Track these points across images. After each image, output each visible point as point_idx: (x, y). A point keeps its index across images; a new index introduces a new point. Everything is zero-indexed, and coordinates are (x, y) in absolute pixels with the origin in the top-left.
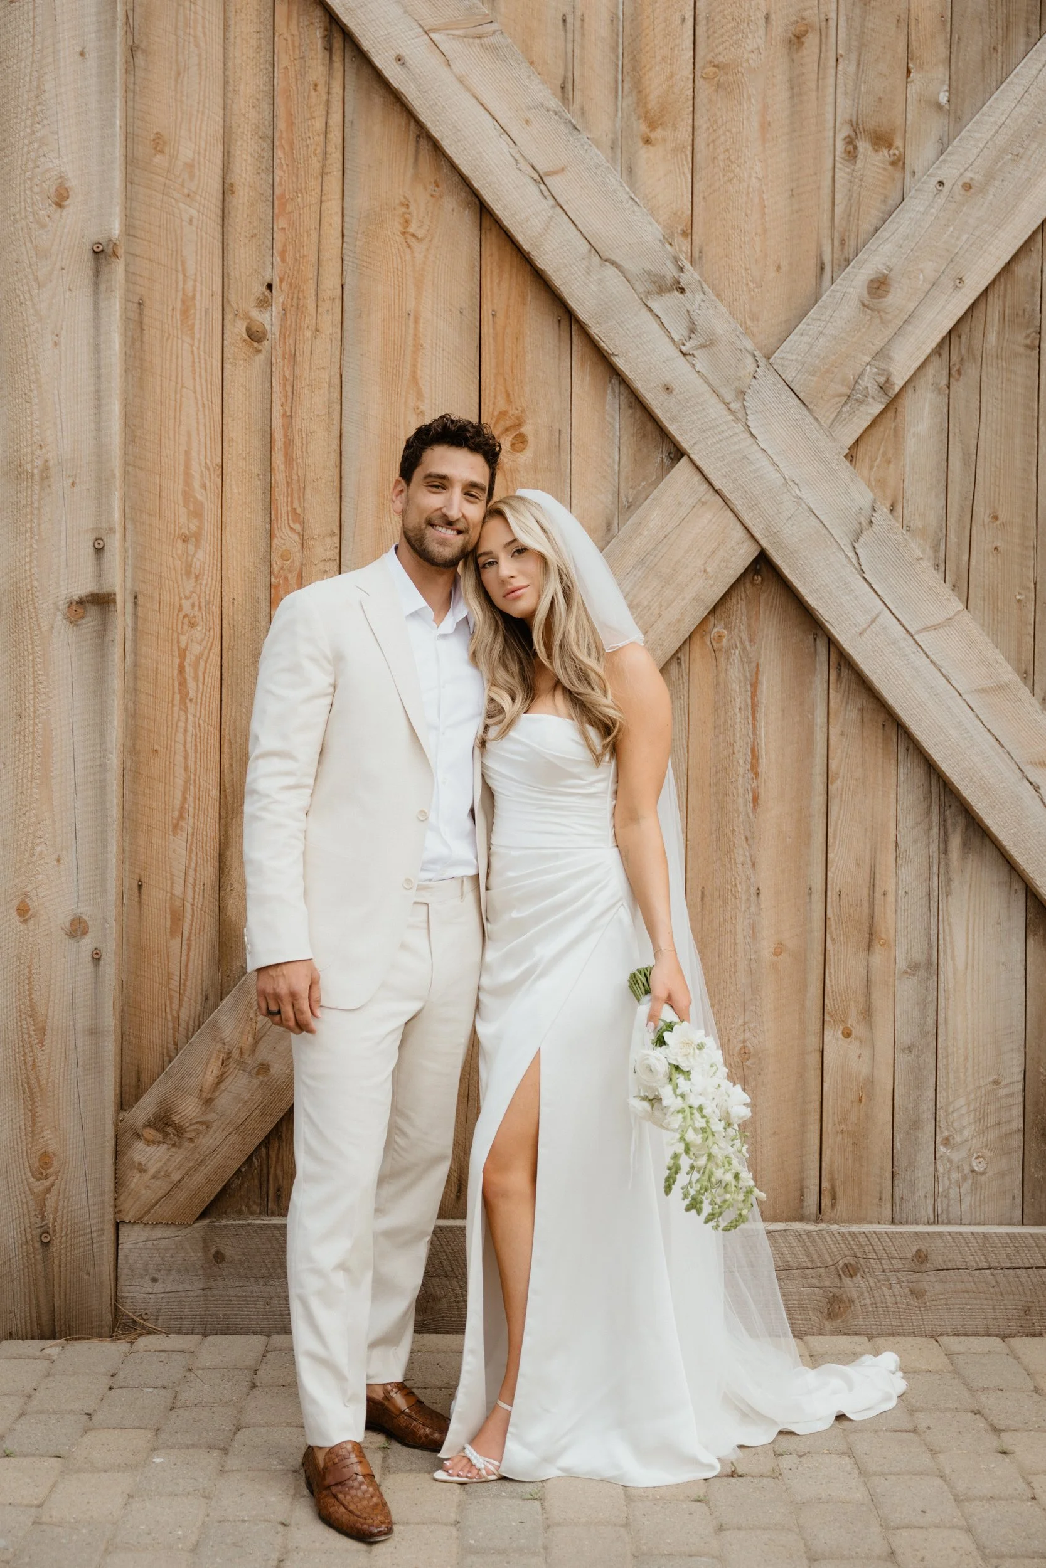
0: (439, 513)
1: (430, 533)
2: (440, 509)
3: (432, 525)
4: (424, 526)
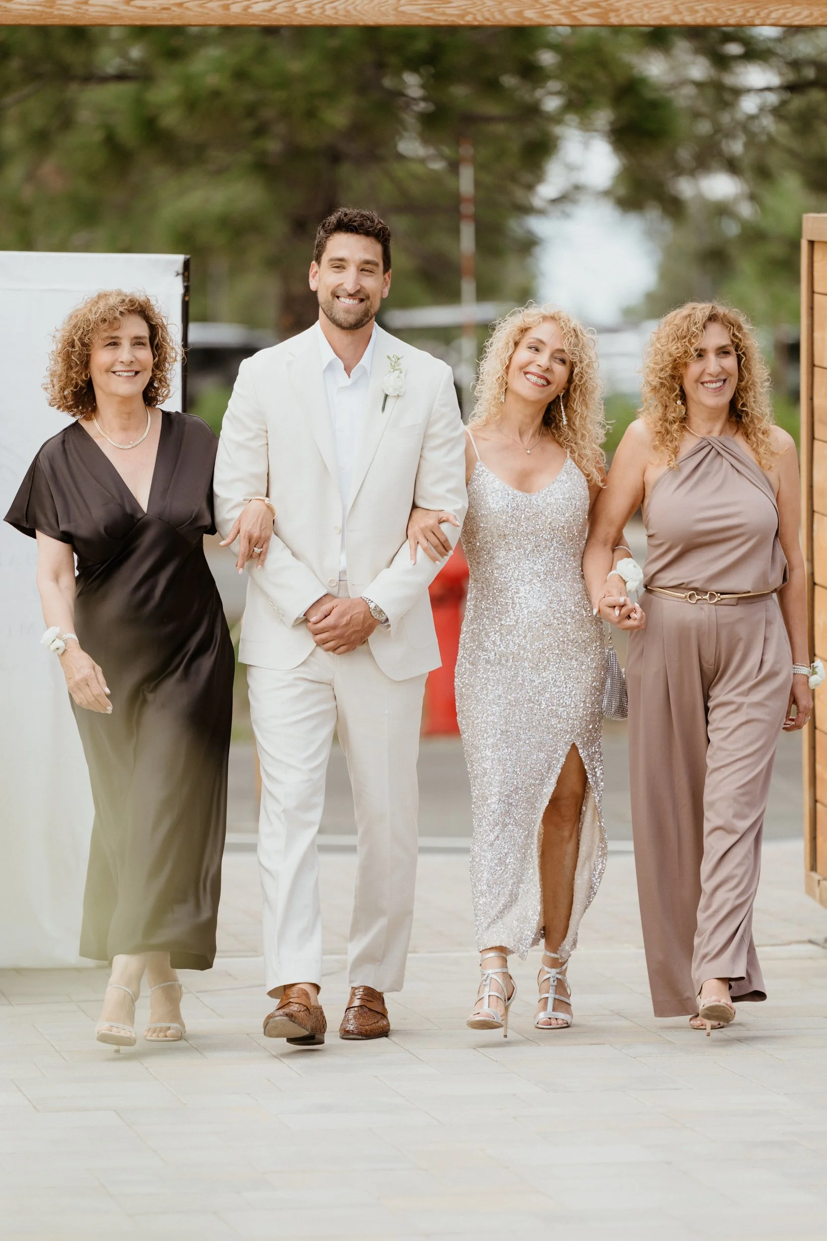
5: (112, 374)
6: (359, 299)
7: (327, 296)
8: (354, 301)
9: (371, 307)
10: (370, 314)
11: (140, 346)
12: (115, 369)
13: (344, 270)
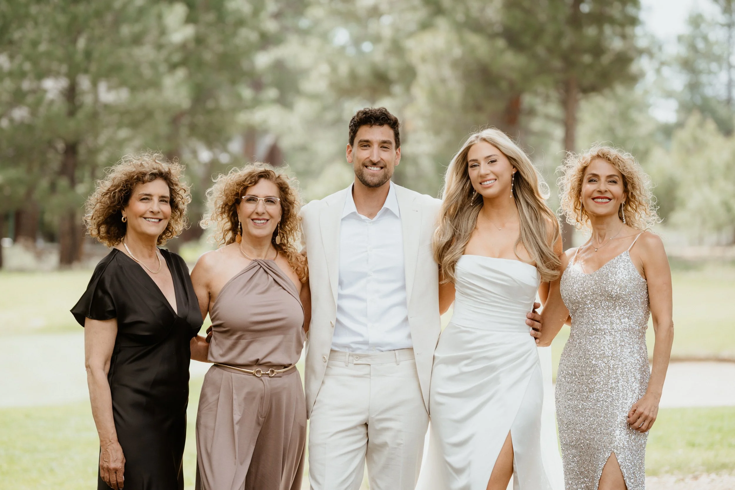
0: (368, 160)
1: (365, 170)
2: (368, 158)
3: (366, 167)
4: (362, 168)
5: (144, 219)
6: (380, 167)
7: (359, 167)
8: (377, 168)
9: (388, 172)
10: (388, 177)
11: (164, 203)
12: (146, 216)
13: (370, 148)
